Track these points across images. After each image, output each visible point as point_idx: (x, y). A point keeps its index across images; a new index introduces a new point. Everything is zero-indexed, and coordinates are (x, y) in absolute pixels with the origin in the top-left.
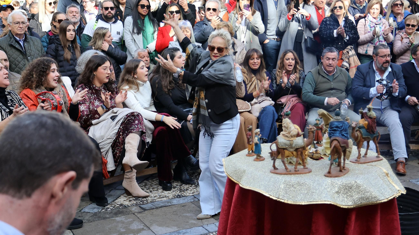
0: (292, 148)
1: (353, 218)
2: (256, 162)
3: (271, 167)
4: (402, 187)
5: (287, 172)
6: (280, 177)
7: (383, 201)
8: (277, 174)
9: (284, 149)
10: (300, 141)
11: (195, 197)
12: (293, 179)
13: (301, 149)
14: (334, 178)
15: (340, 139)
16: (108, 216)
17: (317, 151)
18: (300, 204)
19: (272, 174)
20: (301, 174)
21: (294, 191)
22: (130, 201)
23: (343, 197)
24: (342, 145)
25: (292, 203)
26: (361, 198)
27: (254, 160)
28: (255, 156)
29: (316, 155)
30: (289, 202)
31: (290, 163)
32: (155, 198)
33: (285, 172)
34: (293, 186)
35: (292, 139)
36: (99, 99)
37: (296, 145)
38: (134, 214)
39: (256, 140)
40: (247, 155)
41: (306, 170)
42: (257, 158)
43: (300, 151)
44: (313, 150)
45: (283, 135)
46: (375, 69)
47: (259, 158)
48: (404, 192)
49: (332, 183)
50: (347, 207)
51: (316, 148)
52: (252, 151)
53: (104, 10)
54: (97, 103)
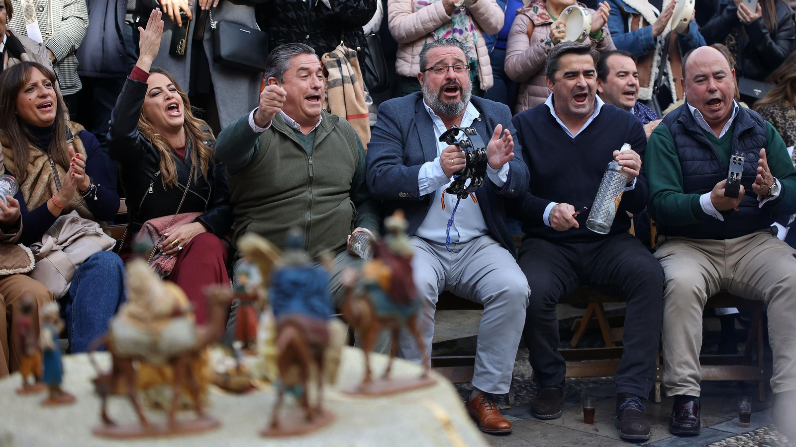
0: (158, 354)
2: (48, 411)
3: (94, 419)
8: (112, 437)
9: (133, 360)
10: (182, 333)
13: (185, 358)
15: (303, 318)
28: (46, 393)
29: (236, 381)
35: (157, 325)
37: (170, 346)
39: (47, 336)
41: (204, 424)
42: (50, 399)
43: (184, 364)
44: (226, 364)
45: (131, 314)
47: (57, 396)
51: (236, 359)
52: (36, 379)
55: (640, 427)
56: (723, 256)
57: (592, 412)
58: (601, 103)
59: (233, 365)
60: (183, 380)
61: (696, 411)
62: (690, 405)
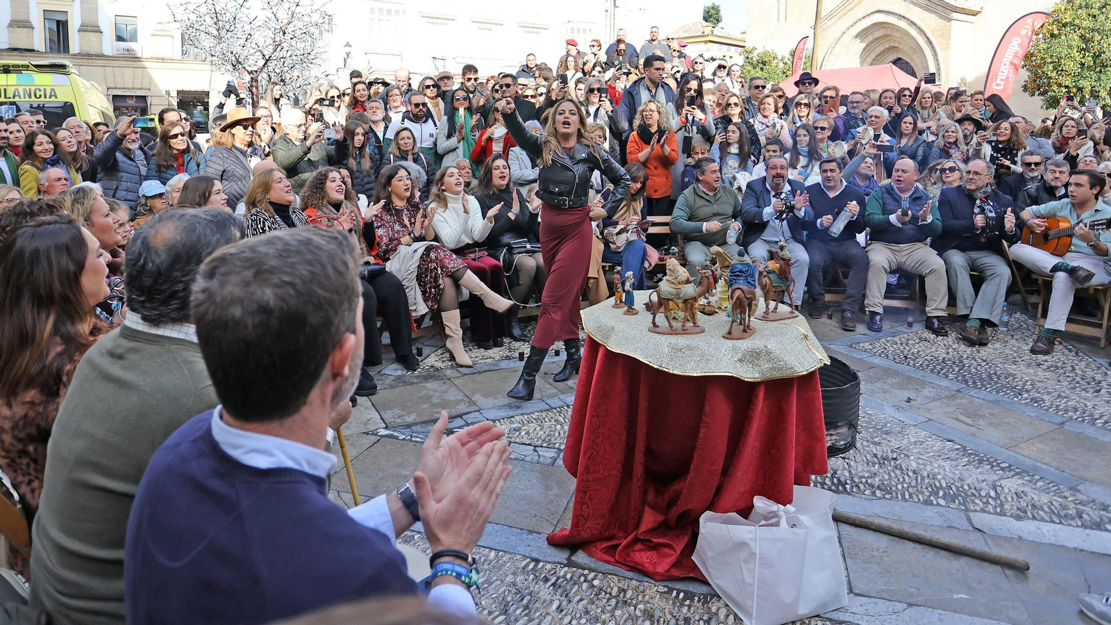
0: (679, 298)
1: (761, 395)
4: (826, 355)
5: (672, 332)
6: (664, 337)
7: (803, 373)
8: (657, 333)
9: (668, 300)
10: (690, 290)
12: (681, 341)
13: (691, 301)
14: (736, 341)
15: (745, 287)
16: (415, 381)
17: (709, 302)
19: (652, 334)
20: (690, 334)
21: (682, 357)
22: (443, 362)
23: (748, 367)
24: (748, 296)
25: (680, 374)
26: (773, 368)
27: (624, 314)
28: (626, 308)
29: (707, 309)
30: (676, 372)
31: (674, 318)
32: (477, 359)
33: (668, 330)
34: (680, 350)
35: (680, 286)
36: (400, 222)
37: (684, 295)
38: (449, 379)
39: (627, 286)
41: (697, 330)
42: (627, 311)
43: (689, 303)
45: (668, 280)
46: (768, 187)
47: (631, 311)
48: (828, 362)
49: (734, 348)
50: (752, 380)
51: (706, 298)
52: (621, 301)
53: (413, 107)
54: (397, 227)
55: (851, 325)
56: (899, 251)
57: (831, 315)
58: (845, 184)
59: (706, 301)
60: (689, 310)
61: (881, 320)
62: (878, 318)
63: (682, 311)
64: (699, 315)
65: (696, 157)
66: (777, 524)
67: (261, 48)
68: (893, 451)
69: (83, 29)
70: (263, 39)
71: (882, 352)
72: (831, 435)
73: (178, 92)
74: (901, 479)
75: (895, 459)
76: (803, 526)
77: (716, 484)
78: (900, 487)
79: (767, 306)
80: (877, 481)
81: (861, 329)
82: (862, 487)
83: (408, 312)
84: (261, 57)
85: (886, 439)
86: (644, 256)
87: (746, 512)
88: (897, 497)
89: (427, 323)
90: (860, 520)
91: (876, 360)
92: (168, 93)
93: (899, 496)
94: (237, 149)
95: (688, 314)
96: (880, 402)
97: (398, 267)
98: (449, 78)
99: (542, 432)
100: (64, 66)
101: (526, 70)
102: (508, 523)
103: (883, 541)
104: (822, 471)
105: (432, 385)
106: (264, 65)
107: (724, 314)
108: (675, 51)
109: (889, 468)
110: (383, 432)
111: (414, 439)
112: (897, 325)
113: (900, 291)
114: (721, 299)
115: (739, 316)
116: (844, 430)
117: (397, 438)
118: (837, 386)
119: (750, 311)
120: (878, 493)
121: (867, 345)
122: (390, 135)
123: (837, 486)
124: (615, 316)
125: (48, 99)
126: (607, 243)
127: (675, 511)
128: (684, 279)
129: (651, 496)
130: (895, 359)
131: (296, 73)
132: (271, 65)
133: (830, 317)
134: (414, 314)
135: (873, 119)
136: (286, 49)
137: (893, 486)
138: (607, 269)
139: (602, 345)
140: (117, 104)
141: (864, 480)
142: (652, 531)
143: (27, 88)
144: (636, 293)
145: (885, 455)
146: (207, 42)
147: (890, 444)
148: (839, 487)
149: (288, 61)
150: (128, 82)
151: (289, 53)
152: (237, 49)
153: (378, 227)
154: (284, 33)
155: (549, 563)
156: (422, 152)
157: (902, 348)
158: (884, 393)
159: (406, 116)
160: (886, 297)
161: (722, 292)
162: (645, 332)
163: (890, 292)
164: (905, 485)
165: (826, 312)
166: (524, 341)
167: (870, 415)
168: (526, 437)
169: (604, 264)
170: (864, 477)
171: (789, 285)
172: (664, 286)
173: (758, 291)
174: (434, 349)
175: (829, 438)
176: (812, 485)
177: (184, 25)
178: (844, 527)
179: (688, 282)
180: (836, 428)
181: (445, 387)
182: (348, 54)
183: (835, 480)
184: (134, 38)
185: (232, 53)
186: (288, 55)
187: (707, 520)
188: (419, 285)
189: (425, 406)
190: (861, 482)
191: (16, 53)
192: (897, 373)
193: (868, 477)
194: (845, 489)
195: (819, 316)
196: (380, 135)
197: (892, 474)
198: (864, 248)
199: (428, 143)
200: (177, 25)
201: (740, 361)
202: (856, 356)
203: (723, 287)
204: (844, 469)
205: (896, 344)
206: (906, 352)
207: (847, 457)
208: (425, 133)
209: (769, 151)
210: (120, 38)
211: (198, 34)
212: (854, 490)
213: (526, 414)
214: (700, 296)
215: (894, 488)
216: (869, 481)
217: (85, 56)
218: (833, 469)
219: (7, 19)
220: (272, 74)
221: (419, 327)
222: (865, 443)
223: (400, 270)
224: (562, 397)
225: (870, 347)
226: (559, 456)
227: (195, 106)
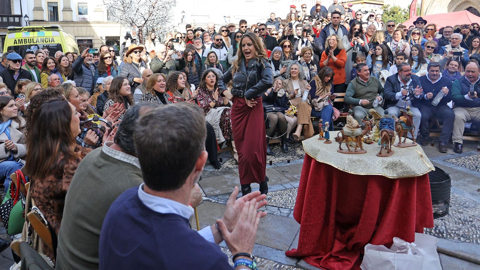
0: (353, 136)
1: (397, 185)
2: (326, 144)
4: (432, 165)
5: (350, 152)
6: (345, 155)
7: (421, 175)
8: (342, 153)
9: (348, 136)
10: (359, 131)
11: (275, 164)
12: (355, 157)
13: (360, 137)
14: (384, 158)
15: (388, 130)
17: (369, 138)
18: (360, 174)
19: (339, 153)
21: (355, 165)
22: (233, 165)
23: (390, 171)
24: (390, 135)
25: (354, 174)
26: (404, 172)
27: (325, 143)
28: (325, 140)
29: (368, 141)
30: (352, 173)
31: (351, 145)
34: (354, 162)
35: (354, 129)
37: (356, 134)
39: (326, 129)
40: (318, 139)
42: (326, 142)
44: (365, 137)
46: (399, 80)
47: (328, 141)
48: (434, 169)
49: (383, 161)
50: (392, 178)
51: (367, 136)
52: (323, 137)
53: (216, 41)
54: (210, 100)
55: (444, 149)
56: (473, 111)
58: (441, 76)
59: (367, 137)
60: (358, 141)
61: (461, 147)
62: (460, 146)
63: (355, 142)
64: (364, 144)
65: (359, 63)
66: (406, 252)
67: (143, 15)
68: (470, 217)
69: (64, 10)
70: (144, 10)
71: (463, 164)
72: (435, 207)
73: (106, 37)
74: (475, 232)
75: (472, 221)
76: (420, 254)
77: (373, 230)
78: (474, 236)
79: (400, 140)
80: (461, 232)
81: (450, 152)
82: (452, 235)
83: (216, 141)
84: (143, 19)
85: (466, 210)
86: (333, 113)
87: (389, 245)
88: (473, 242)
89: (224, 146)
90: (452, 253)
91: (459, 168)
92: (101, 38)
93: (474, 241)
94: (134, 64)
95: (358, 143)
96: (462, 191)
97: (210, 119)
98: (233, 26)
99: (282, 201)
100: (57, 28)
101: (271, 21)
102: (265, 244)
103: (466, 264)
104: (430, 226)
105: (227, 176)
106: (145, 23)
107: (377, 143)
108: (346, 8)
109: (468, 226)
110: (205, 198)
111: (219, 202)
112: (470, 150)
113: (472, 132)
114: (375, 136)
115: (385, 145)
116: (442, 205)
117: (211, 201)
118: (438, 181)
119: (391, 142)
120: (462, 239)
121: (454, 160)
122: (205, 55)
123: (438, 234)
124: (320, 144)
125: (51, 43)
126: (313, 107)
127: (352, 243)
128: (356, 126)
129: (338, 234)
130: (470, 168)
131: (159, 26)
132: (148, 23)
133: (432, 145)
134: (218, 142)
135: (454, 40)
136: (154, 15)
137: (471, 236)
138: (313, 120)
139: (313, 158)
140: (80, 44)
141: (454, 232)
142: (340, 252)
143: (42, 38)
144: (330, 132)
145: (465, 219)
146: (119, 13)
147: (468, 213)
148: (440, 234)
149: (156, 21)
150: (84, 34)
151: (156, 17)
152: (132, 16)
153: (201, 100)
154: (154, 8)
155: (287, 265)
156: (221, 63)
157: (474, 162)
158: (464, 186)
159: (213, 46)
160: (464, 135)
161: (375, 132)
162: (336, 152)
163: (467, 132)
164: (478, 236)
165: (430, 143)
166: (272, 155)
167: (457, 197)
168: (274, 203)
169: (312, 117)
170: (453, 230)
171: (412, 129)
172: (345, 129)
173: (395, 132)
174: (228, 159)
175: (433, 209)
176: (424, 233)
177: (108, 6)
178: (444, 257)
179: (358, 127)
180: (437, 203)
181: (234, 177)
182: (183, 16)
183: (437, 231)
184: (86, 13)
185: (130, 18)
186: (156, 18)
187: (368, 248)
188: (221, 128)
189: (224, 186)
190: (452, 233)
191: (36, 22)
192: (471, 176)
193: (456, 230)
194: (443, 236)
195: (427, 144)
196: (201, 55)
197: (470, 229)
198: (452, 109)
199: (223, 59)
200: (106, 6)
201: (386, 168)
202: (447, 166)
203: (376, 130)
204: (442, 225)
205: (471, 160)
206: (476, 165)
207: (444, 219)
208: (222, 54)
209: (398, 59)
210: (80, 13)
211: (115, 10)
212: (448, 236)
213: (274, 191)
214: (364, 135)
215: (471, 237)
216: (457, 232)
217: (65, 22)
218: (436, 225)
219: (32, 7)
220: (148, 27)
221: (220, 148)
222: (454, 212)
223: (211, 121)
224: (292, 183)
225: (456, 161)
226: (290, 213)
227: (114, 44)
